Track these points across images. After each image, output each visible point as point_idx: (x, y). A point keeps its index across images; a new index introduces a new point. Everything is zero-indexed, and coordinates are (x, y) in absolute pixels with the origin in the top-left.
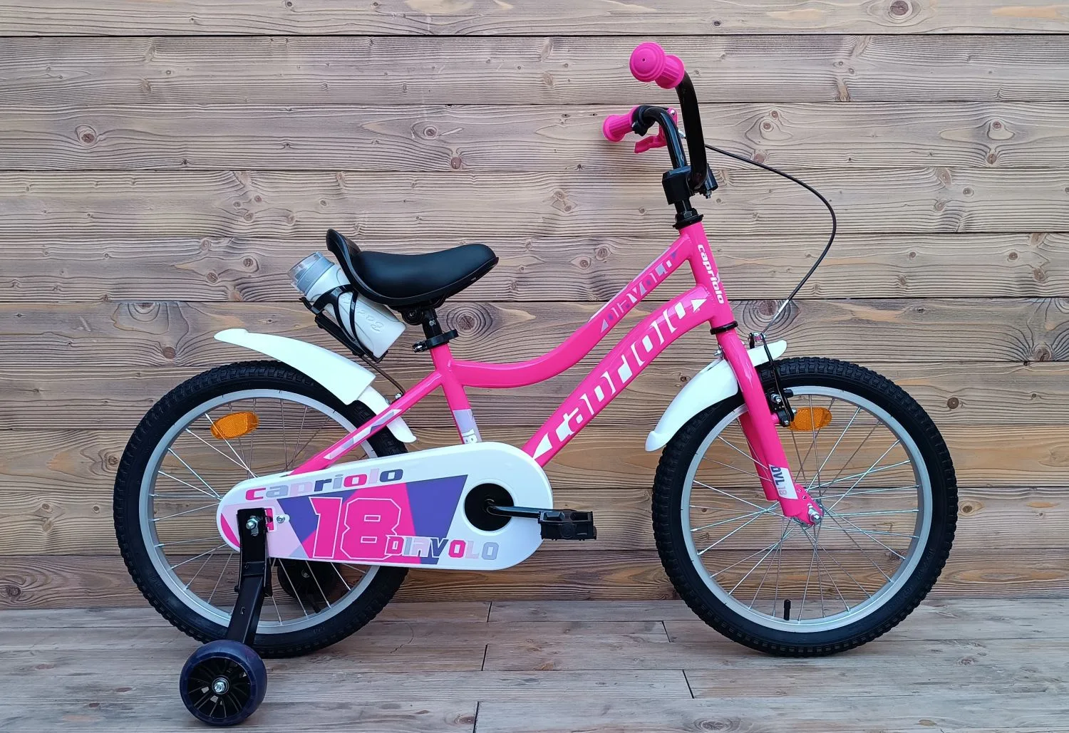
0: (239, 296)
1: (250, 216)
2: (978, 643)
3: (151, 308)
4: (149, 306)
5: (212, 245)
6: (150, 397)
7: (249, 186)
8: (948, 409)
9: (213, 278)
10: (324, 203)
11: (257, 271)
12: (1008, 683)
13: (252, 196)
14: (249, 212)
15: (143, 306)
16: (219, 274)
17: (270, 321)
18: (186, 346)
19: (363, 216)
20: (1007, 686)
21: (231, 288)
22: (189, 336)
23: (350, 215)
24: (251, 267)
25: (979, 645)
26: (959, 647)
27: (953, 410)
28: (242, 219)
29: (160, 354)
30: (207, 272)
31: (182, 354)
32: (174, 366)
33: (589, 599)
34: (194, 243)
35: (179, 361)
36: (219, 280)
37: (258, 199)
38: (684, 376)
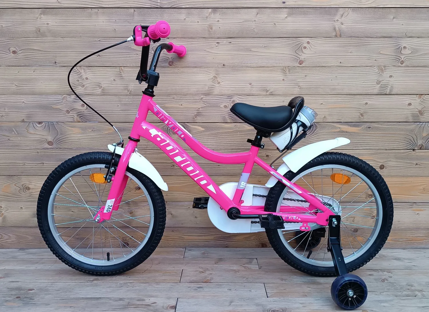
0: (79, 119)
1: (84, 86)
2: (389, 271)
3: (42, 125)
4: (42, 124)
5: (68, 98)
6: (43, 162)
7: (83, 74)
8: (380, 169)
9: (68, 112)
10: (114, 80)
11: (87, 109)
12: (400, 292)
13: (84, 77)
14: (83, 84)
15: (39, 124)
16: (71, 111)
17: (92, 130)
18: (57, 140)
19: (131, 86)
20: (400, 293)
21: (76, 116)
22: (58, 137)
23: (126, 86)
24: (84, 107)
25: (389, 272)
26: (381, 273)
27: (382, 170)
28: (80, 87)
29: (46, 144)
30: (66, 109)
31: (56, 144)
32: (53, 149)
33: (226, 247)
34: (60, 97)
35: (54, 147)
36: (71, 113)
37: (87, 79)
38: (268, 154)
